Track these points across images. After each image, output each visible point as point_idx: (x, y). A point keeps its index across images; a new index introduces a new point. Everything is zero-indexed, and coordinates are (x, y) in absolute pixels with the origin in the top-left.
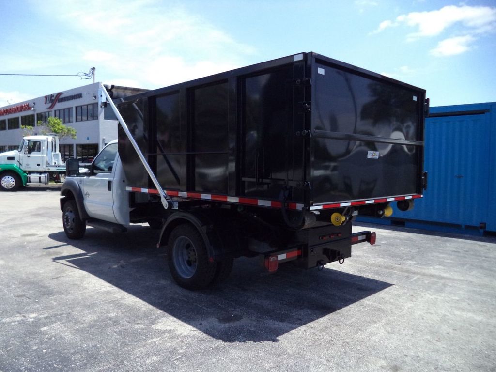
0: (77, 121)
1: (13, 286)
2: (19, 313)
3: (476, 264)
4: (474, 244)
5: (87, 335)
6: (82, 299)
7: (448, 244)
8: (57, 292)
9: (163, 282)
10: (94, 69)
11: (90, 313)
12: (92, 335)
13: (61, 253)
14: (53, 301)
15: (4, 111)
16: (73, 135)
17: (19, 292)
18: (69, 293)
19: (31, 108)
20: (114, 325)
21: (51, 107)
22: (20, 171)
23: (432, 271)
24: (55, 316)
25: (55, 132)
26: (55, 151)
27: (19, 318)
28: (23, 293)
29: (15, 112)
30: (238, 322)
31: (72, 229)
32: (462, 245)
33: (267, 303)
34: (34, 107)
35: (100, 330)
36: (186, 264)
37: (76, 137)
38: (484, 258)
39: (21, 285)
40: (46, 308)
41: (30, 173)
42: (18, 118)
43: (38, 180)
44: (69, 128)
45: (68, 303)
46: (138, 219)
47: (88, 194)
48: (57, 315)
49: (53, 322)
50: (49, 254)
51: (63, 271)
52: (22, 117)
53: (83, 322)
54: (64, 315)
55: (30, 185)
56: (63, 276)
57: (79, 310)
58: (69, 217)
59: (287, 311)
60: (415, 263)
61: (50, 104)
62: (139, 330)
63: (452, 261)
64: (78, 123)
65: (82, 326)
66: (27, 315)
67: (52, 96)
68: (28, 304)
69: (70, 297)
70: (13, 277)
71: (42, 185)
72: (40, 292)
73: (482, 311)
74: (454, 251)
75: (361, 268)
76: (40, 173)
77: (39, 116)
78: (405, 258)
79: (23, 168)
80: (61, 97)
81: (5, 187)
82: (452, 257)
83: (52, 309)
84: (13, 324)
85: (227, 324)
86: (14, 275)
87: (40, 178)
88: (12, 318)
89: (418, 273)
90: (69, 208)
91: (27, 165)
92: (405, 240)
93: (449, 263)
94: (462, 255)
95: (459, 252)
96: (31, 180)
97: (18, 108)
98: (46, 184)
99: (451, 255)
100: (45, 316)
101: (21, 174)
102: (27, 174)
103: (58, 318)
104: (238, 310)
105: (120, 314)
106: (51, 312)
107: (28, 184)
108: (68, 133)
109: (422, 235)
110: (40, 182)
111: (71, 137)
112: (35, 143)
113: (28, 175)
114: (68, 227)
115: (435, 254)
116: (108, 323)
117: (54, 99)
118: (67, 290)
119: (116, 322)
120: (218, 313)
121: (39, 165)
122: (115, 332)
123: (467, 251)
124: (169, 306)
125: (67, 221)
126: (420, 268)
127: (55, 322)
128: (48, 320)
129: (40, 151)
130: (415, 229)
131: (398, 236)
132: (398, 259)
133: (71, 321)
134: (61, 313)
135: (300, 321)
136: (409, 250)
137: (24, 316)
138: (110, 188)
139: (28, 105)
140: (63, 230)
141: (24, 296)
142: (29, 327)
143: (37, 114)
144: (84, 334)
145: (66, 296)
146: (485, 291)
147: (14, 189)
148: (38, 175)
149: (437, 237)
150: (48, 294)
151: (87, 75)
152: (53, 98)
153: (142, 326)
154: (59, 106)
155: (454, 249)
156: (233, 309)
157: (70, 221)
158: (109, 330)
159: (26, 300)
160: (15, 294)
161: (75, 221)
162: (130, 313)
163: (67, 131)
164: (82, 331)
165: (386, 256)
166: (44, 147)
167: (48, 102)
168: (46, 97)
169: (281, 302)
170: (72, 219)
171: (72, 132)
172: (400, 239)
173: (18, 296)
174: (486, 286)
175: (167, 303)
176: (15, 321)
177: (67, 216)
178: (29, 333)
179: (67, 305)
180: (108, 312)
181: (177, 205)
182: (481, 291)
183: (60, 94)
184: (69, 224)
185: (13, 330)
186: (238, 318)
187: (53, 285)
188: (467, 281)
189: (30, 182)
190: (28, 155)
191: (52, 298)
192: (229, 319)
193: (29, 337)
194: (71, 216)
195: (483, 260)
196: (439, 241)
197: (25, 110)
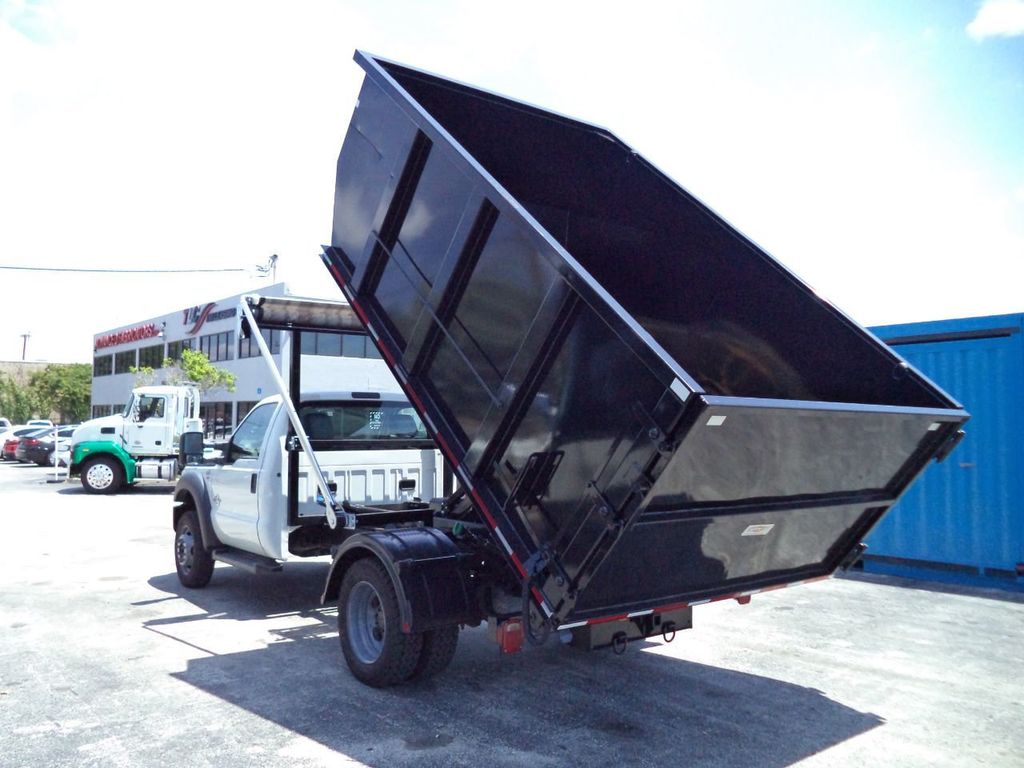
0: (240, 356)
1: (55, 671)
2: (51, 718)
3: (982, 649)
4: (998, 607)
5: (158, 760)
6: (170, 697)
7: (939, 608)
8: (130, 683)
9: (328, 671)
10: (275, 256)
11: (174, 724)
12: (165, 761)
13: (160, 613)
14: (116, 699)
15: (110, 338)
16: (229, 385)
17: (63, 682)
18: (150, 686)
19: (158, 332)
20: (210, 746)
21: (194, 331)
22: (123, 454)
23: (876, 661)
24: (111, 726)
25: (193, 378)
26: (192, 416)
27: (48, 726)
28: (68, 685)
29: (128, 341)
30: (441, 749)
31: (189, 567)
32: (969, 610)
33: (510, 716)
34: (163, 331)
35: (182, 754)
36: (372, 635)
37: (234, 388)
38: (1005, 637)
39: (68, 670)
40: (100, 712)
41: (141, 458)
42: (133, 353)
43: (156, 472)
44: (223, 370)
45: (142, 705)
46: (307, 549)
47: (217, 499)
48: (116, 723)
49: (102, 736)
50: (138, 615)
51: (152, 646)
52: (141, 350)
53: (157, 737)
54: (128, 726)
55: (141, 482)
56: (149, 656)
57: (157, 717)
58: (185, 545)
59: (545, 731)
60: (850, 644)
61: (194, 325)
62: (253, 757)
63: (931, 643)
64: (242, 360)
65: (152, 745)
66: (61, 723)
67: (197, 309)
68: (72, 703)
69: (150, 693)
70: (59, 656)
71: (164, 483)
72: (99, 682)
73: (946, 743)
74: (948, 623)
75: (731, 653)
76: (161, 458)
77: (173, 348)
78: (834, 634)
79: (130, 449)
80: (214, 310)
81: (94, 486)
82: (936, 634)
83: (111, 713)
84: (34, 737)
85: (420, 751)
86: (63, 650)
87: (160, 468)
88: (34, 727)
89: (844, 665)
90: (186, 526)
91: (137, 443)
92: (851, 598)
93: (923, 646)
94: (959, 630)
95: (955, 624)
96: (143, 472)
97: (134, 333)
98: (170, 479)
99: (935, 629)
100: (94, 725)
101: (124, 461)
102: (136, 461)
103: (115, 730)
104: (449, 726)
105: (228, 727)
106: (107, 719)
107: (135, 480)
108: (220, 380)
109: (892, 589)
110: (160, 476)
111: (227, 388)
112: (156, 400)
113: (138, 463)
114: (182, 564)
115: (901, 627)
116: (201, 742)
117: (200, 316)
118: (147, 681)
119: (216, 741)
120: (410, 731)
121: (158, 443)
122: (208, 758)
123: (975, 623)
124: (324, 717)
125: (182, 551)
126: (855, 655)
127: (108, 737)
128: (97, 733)
129: (162, 416)
130: (883, 576)
131: (840, 590)
132: (818, 635)
133: (136, 735)
134: (124, 721)
135: (562, 750)
136: (849, 618)
137: (58, 725)
138: (253, 489)
139: (152, 328)
140: (174, 570)
141: (69, 688)
142: (59, 742)
143: (170, 345)
144: (152, 758)
145: (143, 691)
146: (974, 704)
147: (111, 490)
148: (157, 462)
149: (922, 592)
150: (110, 687)
151: (261, 269)
152: (198, 314)
153: (259, 750)
154: (209, 328)
155: (948, 619)
156: (440, 725)
157: (185, 551)
158: (198, 756)
159: (69, 696)
160: (54, 685)
161: (194, 551)
162: (247, 726)
163: (217, 377)
164: (149, 754)
165: (794, 631)
166: (169, 409)
167: (189, 321)
168: (186, 312)
169: (541, 714)
170: (189, 549)
171: (228, 380)
172: (840, 596)
173: (58, 689)
174: (980, 694)
175: (321, 710)
176: (39, 732)
177: (182, 541)
178: (58, 754)
179: (139, 707)
180: (208, 722)
181: (354, 521)
182: (965, 703)
183: (211, 305)
184: (185, 557)
185: (31, 747)
186: (444, 741)
187: (125, 670)
188: (944, 682)
189: (140, 476)
190: (140, 424)
191: (117, 694)
192: (427, 742)
193: (55, 761)
194: (188, 542)
195: (1003, 641)
196: (923, 602)
197: (146, 337)
